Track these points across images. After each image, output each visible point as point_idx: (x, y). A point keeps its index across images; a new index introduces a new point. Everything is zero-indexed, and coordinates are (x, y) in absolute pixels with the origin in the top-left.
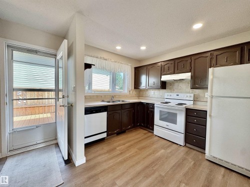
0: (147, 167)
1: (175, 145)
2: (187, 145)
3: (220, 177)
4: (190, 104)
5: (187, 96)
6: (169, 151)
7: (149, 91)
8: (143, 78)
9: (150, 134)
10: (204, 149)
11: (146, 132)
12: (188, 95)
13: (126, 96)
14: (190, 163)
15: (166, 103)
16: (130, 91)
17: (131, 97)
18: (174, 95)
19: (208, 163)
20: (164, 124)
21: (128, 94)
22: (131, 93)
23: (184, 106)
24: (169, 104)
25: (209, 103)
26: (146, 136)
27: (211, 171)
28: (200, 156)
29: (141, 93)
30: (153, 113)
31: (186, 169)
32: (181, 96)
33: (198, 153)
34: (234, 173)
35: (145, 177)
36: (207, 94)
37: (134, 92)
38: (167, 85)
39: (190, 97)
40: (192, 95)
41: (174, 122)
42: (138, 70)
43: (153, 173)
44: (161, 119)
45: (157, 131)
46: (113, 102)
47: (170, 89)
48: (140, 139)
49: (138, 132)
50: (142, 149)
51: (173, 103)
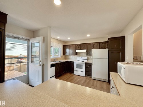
2: (86, 76)
3: (96, 83)
4: (86, 61)
6: (81, 79)
7: (70, 56)
8: (68, 50)
9: (72, 75)
10: (91, 76)
12: (86, 57)
13: (60, 59)
14: (88, 81)
15: (78, 61)
16: (61, 56)
17: (62, 59)
18: (80, 58)
19: (92, 80)
20: (78, 69)
23: (85, 62)
24: (79, 61)
25: (92, 60)
27: (93, 82)
28: (90, 78)
29: (66, 57)
30: (73, 65)
31: (87, 83)
36: (91, 57)
37: (63, 57)
38: (78, 54)
40: (87, 57)
41: (82, 68)
42: (65, 47)
44: (77, 68)
45: (75, 73)
46: (56, 62)
47: (79, 55)
49: (67, 74)
51: (81, 61)
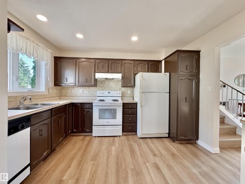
0: (118, 172)
1: (116, 138)
2: (124, 133)
5: (117, 93)
6: (117, 145)
7: (76, 89)
9: (88, 138)
11: (82, 137)
13: (44, 97)
14: (136, 145)
16: (49, 89)
17: (52, 98)
18: (106, 93)
19: (142, 140)
21: (47, 93)
22: (51, 92)
26: (86, 142)
28: (135, 138)
29: (64, 91)
32: (113, 93)
33: (132, 136)
34: (153, 139)
35: (125, 183)
37: (55, 91)
38: (98, 83)
39: (120, 93)
40: (120, 92)
41: (114, 117)
43: (127, 173)
44: (100, 118)
47: (101, 87)
48: (83, 148)
50: (95, 158)
